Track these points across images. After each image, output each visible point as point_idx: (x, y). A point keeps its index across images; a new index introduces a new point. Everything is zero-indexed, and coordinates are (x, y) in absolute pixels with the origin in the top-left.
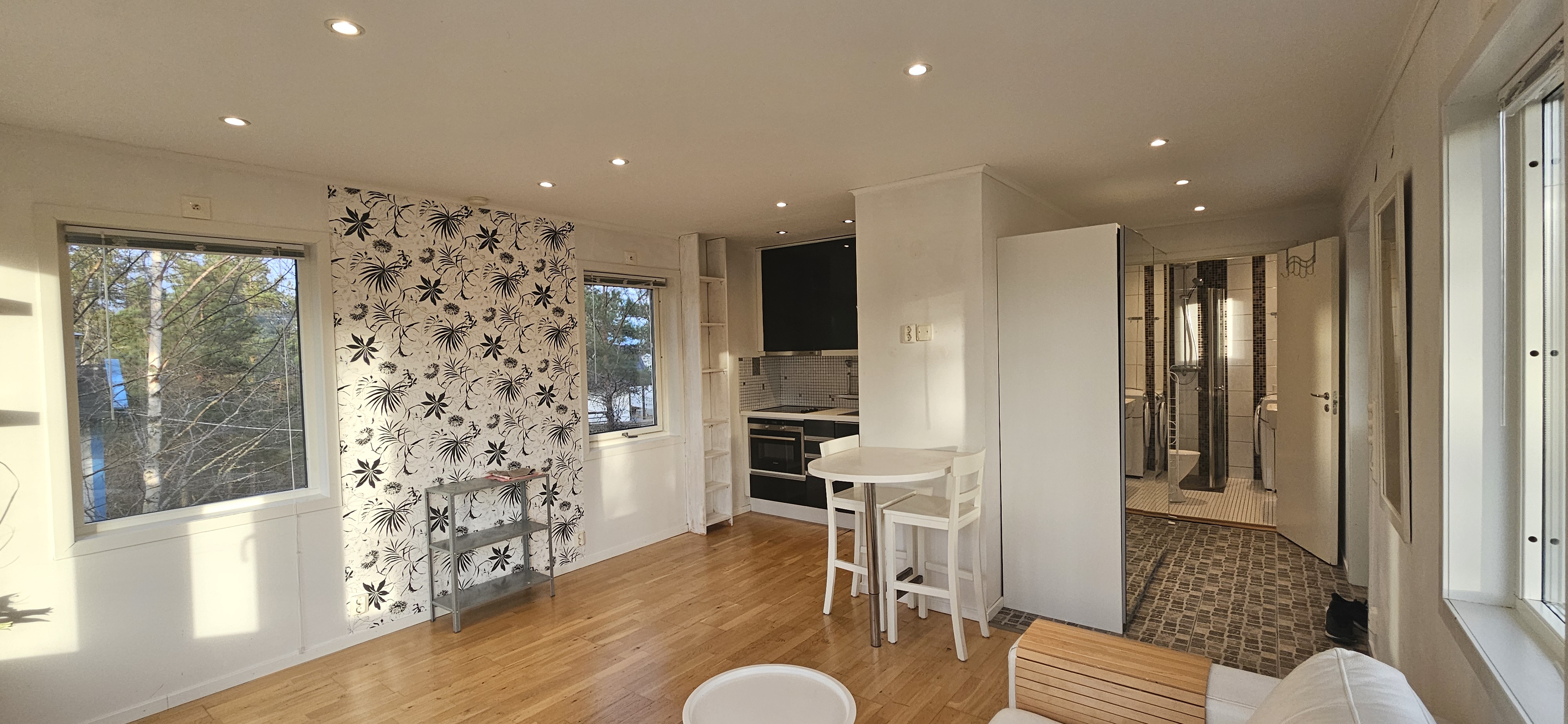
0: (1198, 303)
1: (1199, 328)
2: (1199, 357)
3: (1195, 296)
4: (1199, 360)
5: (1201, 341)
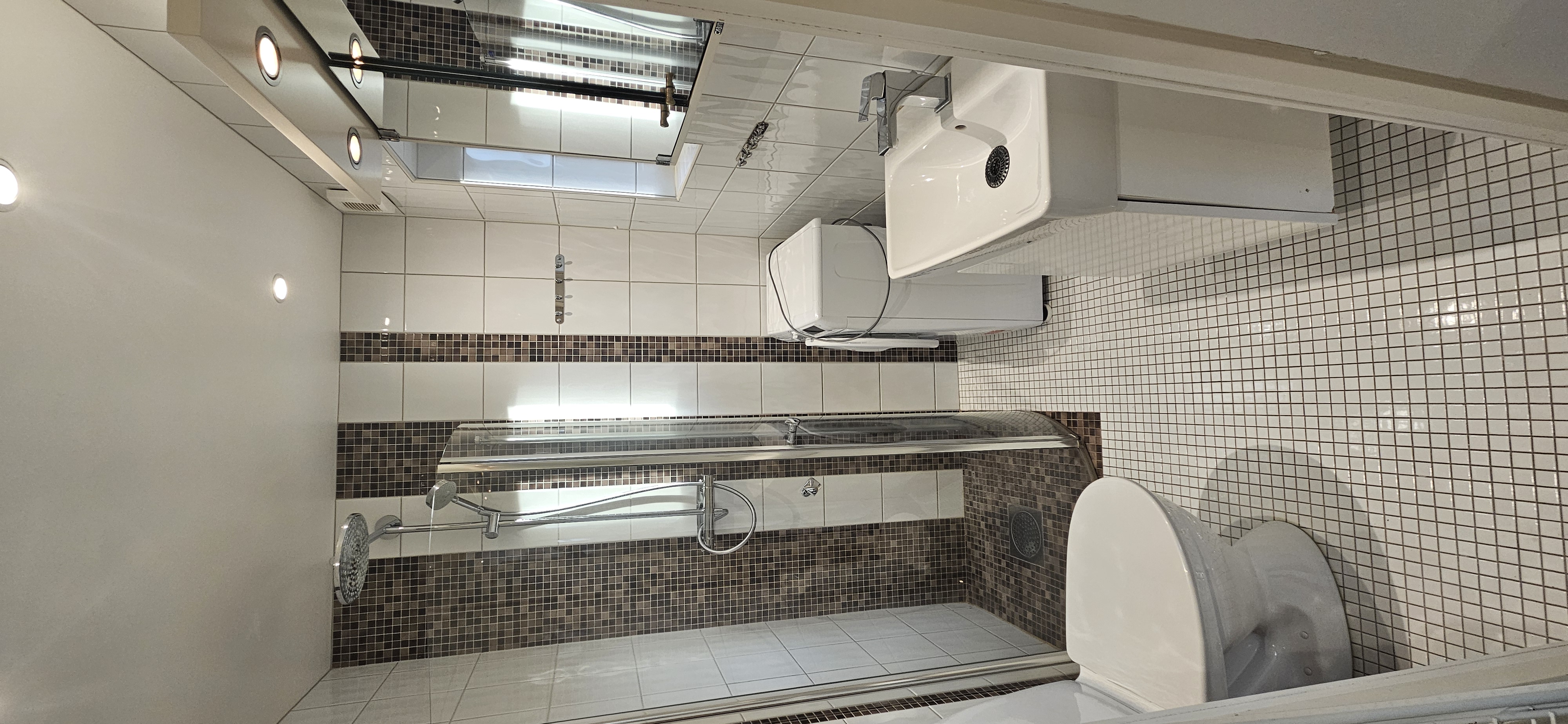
0: (517, 488)
1: (591, 484)
2: (673, 480)
3: (491, 498)
4: (681, 480)
5: (628, 477)
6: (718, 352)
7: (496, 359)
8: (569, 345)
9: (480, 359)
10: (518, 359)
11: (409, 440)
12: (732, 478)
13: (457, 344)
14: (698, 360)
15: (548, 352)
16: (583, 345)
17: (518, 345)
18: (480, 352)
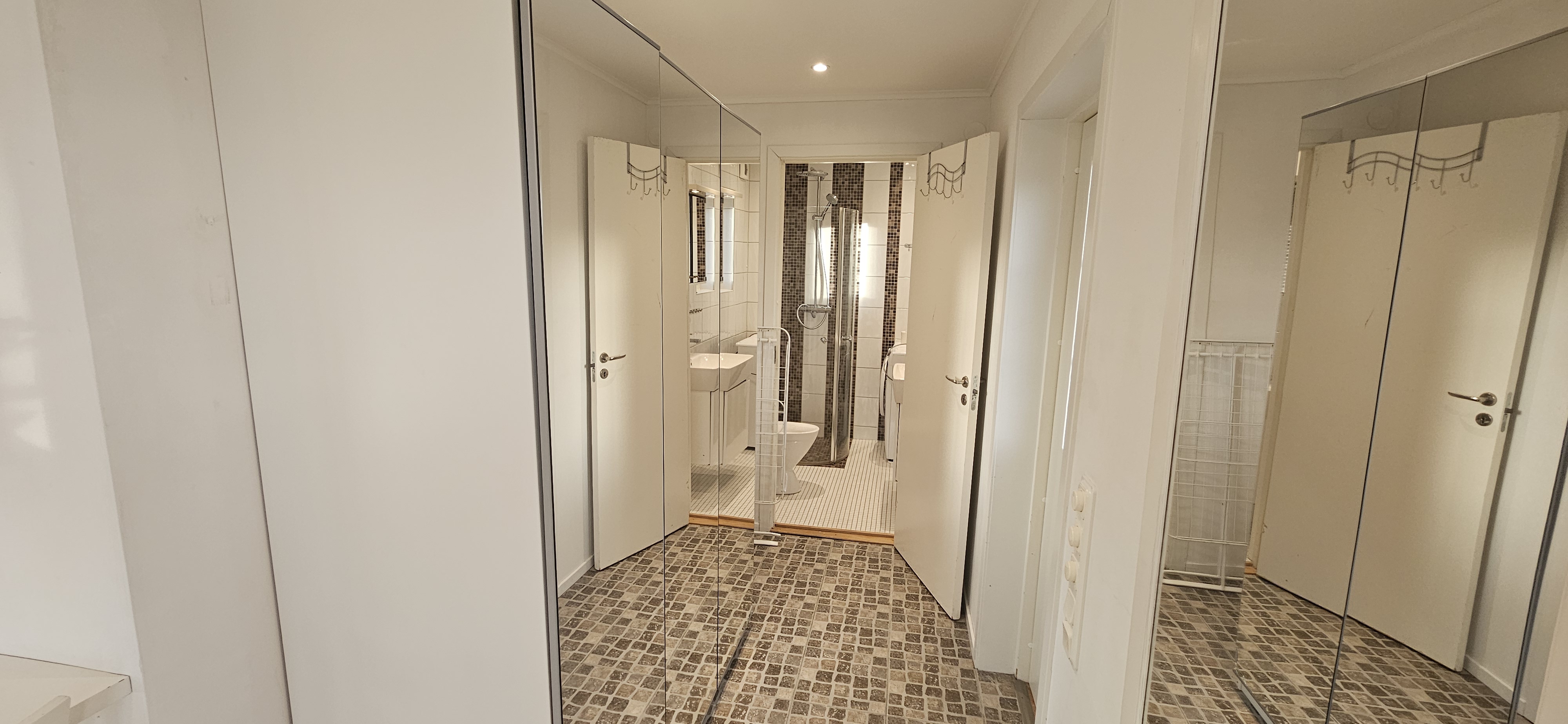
0: (832, 227)
1: (831, 258)
2: (830, 295)
3: (829, 217)
4: (830, 298)
5: (833, 275)
6: (888, 318)
7: (890, 218)
8: (894, 250)
9: (890, 212)
10: (889, 227)
11: (856, 183)
12: (829, 322)
13: (897, 202)
14: (885, 308)
15: (892, 240)
16: (894, 256)
17: (895, 228)
18: (893, 212)
